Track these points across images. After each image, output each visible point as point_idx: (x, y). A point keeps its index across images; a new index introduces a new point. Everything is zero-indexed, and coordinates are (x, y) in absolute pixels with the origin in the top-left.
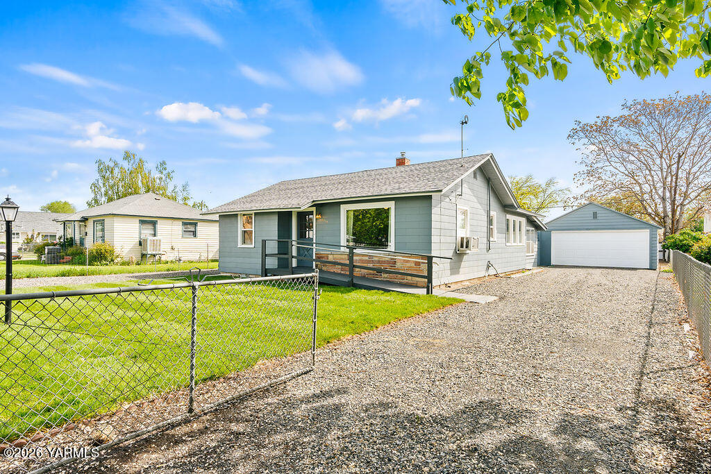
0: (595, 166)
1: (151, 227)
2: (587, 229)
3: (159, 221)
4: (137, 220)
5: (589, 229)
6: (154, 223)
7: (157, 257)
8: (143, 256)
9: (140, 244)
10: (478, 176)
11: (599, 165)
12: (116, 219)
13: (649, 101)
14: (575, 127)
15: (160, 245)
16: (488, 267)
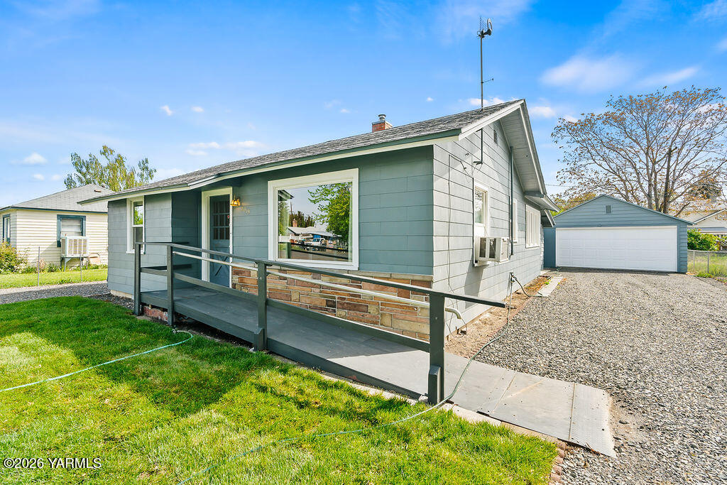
0: (579, 164)
1: (77, 223)
2: (598, 226)
3: (88, 217)
4: (55, 216)
5: (601, 226)
6: (81, 219)
7: (84, 262)
8: (63, 259)
9: (59, 244)
10: (498, 139)
11: (584, 162)
12: (19, 213)
13: (635, 97)
14: (559, 124)
15: (85, 246)
16: (511, 281)
